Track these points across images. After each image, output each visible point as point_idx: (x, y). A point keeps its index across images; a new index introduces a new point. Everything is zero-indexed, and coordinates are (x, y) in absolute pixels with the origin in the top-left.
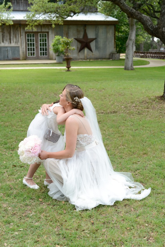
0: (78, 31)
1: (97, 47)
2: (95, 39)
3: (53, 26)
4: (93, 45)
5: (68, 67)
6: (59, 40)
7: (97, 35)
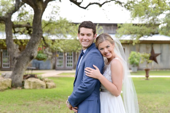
0: (147, 48)
1: (161, 60)
2: (160, 54)
3: (134, 44)
4: (158, 58)
5: (147, 77)
6: (134, 54)
7: (162, 51)
